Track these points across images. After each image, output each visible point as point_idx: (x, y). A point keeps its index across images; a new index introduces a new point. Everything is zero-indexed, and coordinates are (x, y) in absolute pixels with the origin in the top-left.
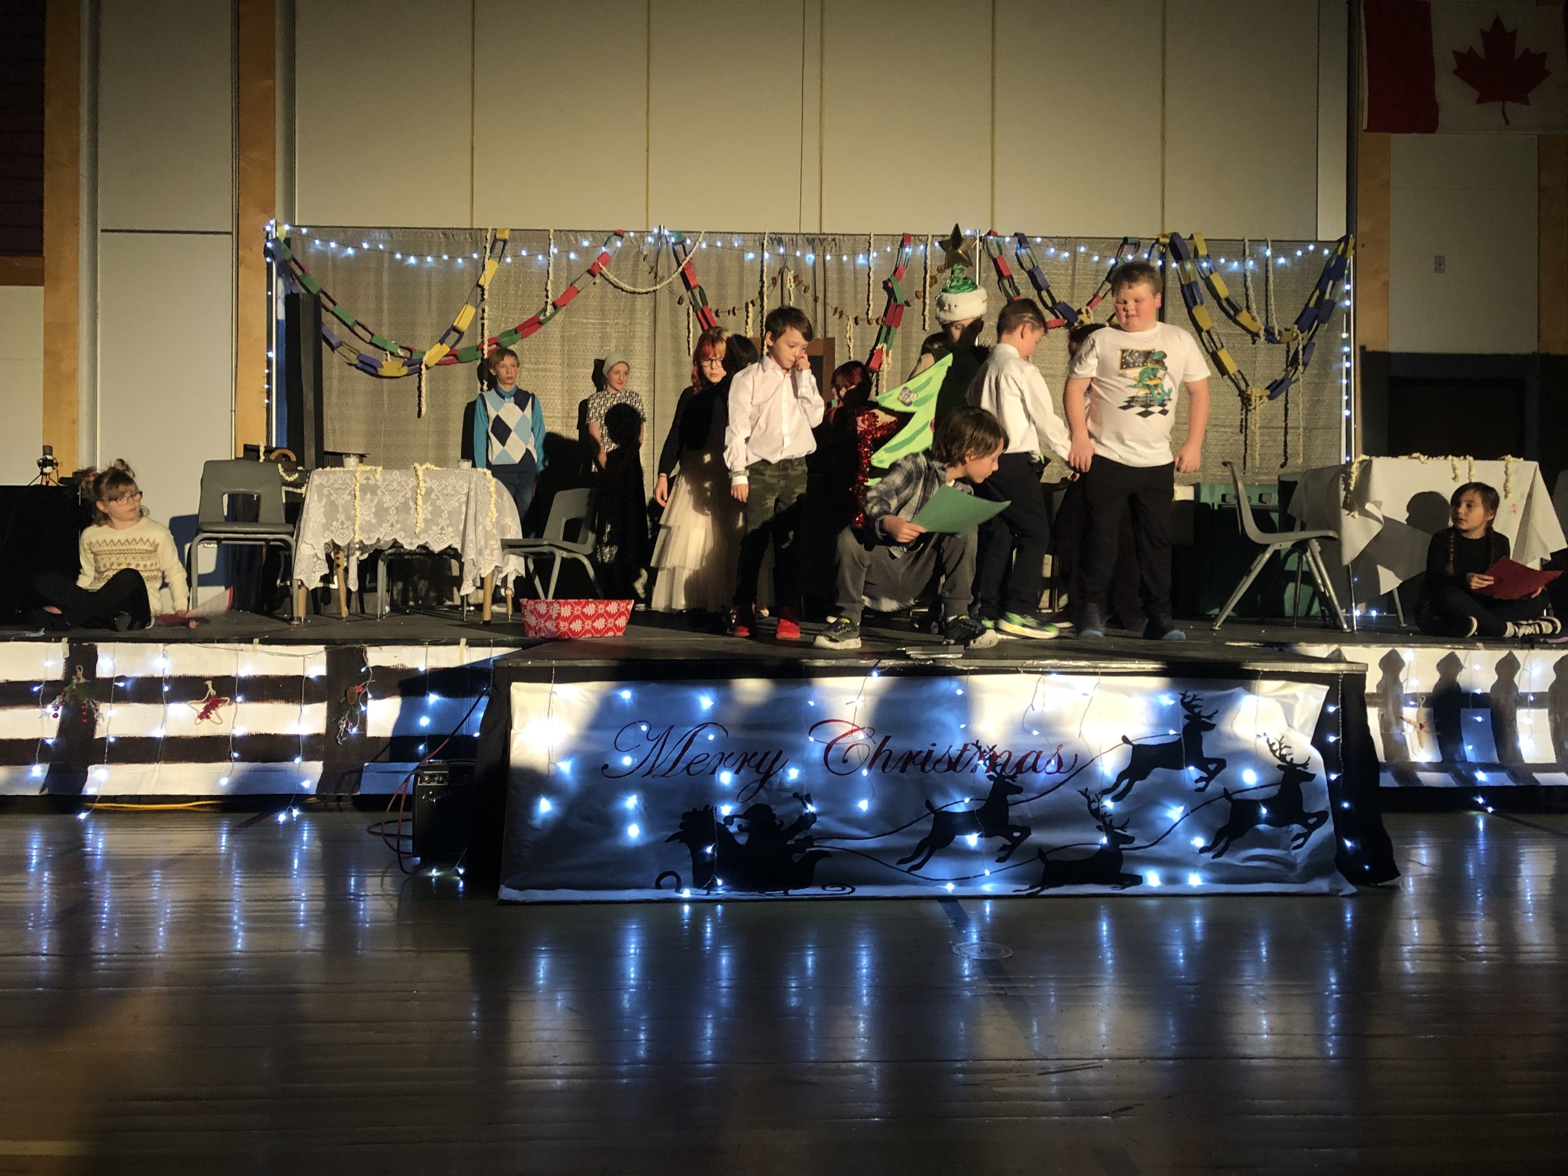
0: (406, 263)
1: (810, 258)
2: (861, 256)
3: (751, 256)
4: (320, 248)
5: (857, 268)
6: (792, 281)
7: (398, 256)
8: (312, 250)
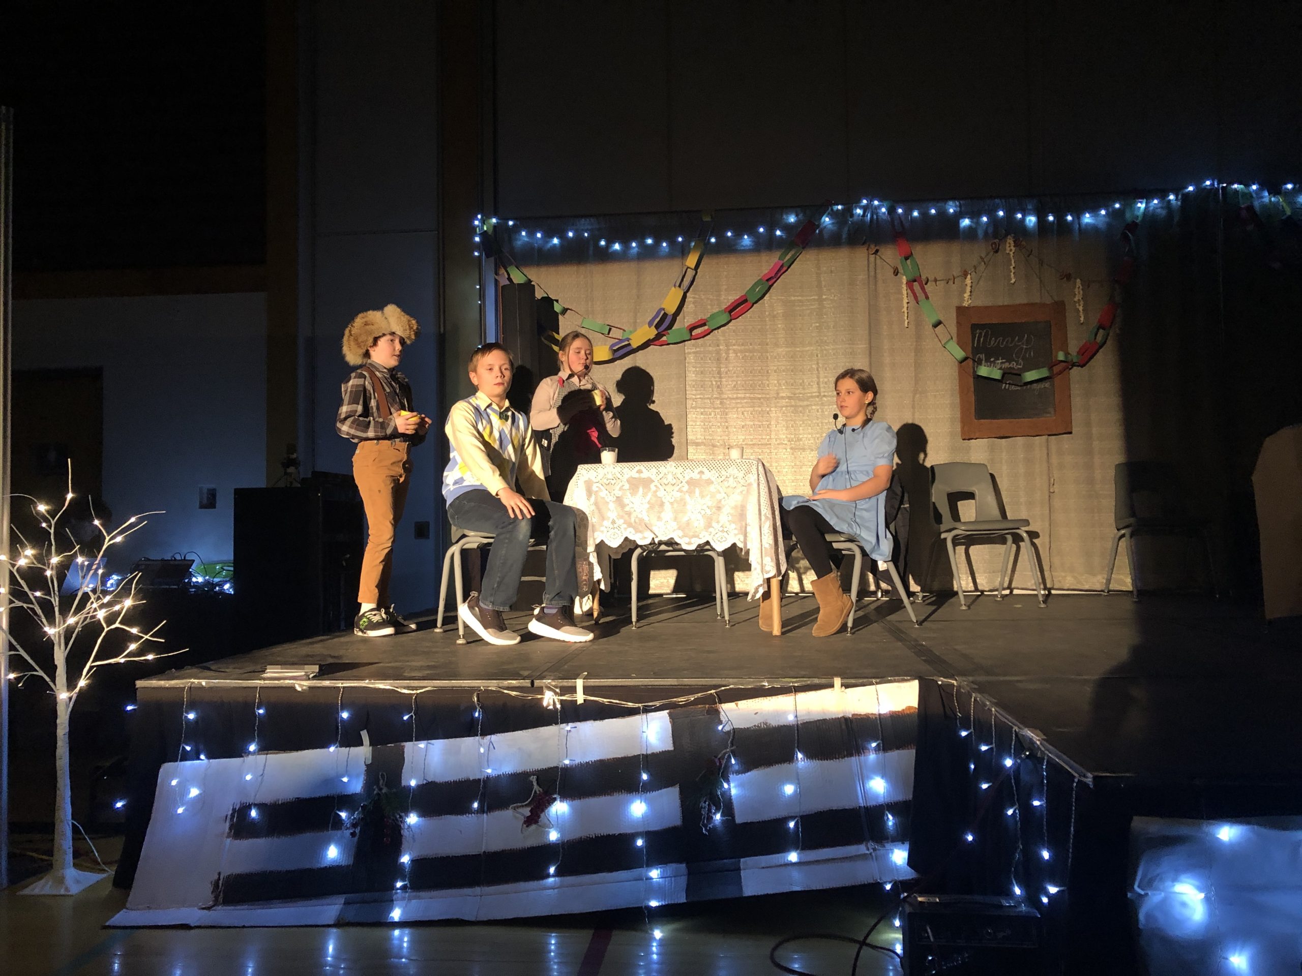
0: (611, 250)
1: (1030, 220)
2: (1087, 215)
3: (966, 222)
4: (526, 239)
5: (1083, 226)
6: (1012, 244)
7: (603, 243)
8: (519, 243)
